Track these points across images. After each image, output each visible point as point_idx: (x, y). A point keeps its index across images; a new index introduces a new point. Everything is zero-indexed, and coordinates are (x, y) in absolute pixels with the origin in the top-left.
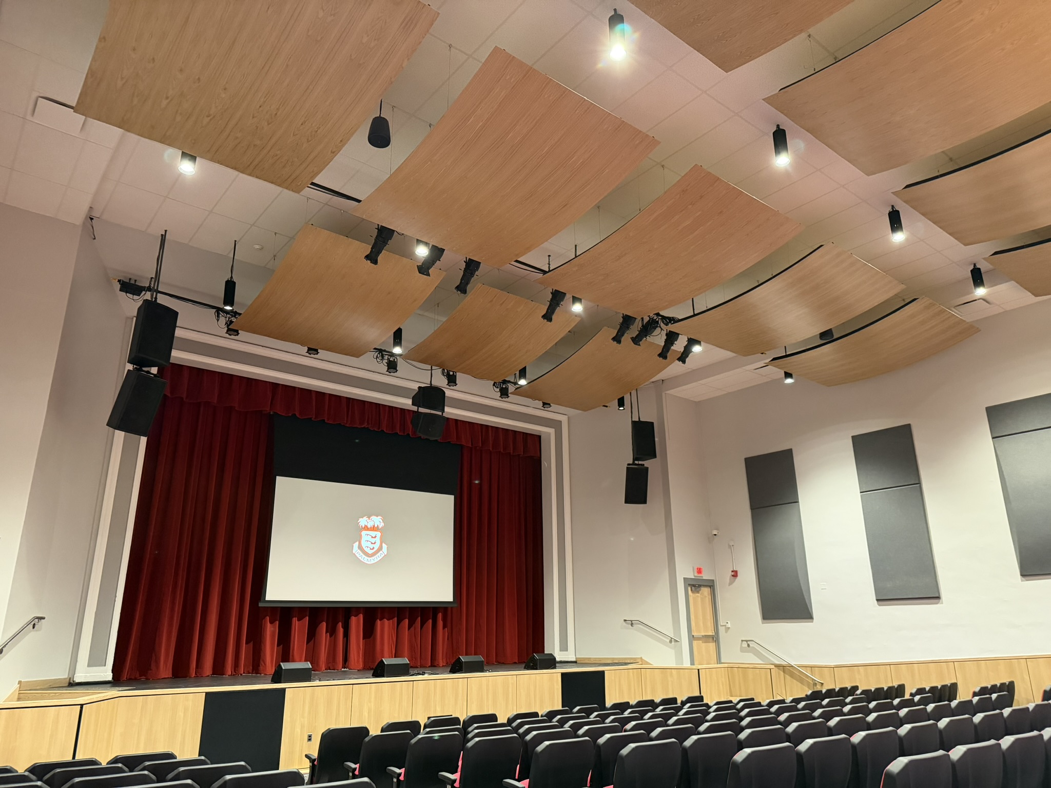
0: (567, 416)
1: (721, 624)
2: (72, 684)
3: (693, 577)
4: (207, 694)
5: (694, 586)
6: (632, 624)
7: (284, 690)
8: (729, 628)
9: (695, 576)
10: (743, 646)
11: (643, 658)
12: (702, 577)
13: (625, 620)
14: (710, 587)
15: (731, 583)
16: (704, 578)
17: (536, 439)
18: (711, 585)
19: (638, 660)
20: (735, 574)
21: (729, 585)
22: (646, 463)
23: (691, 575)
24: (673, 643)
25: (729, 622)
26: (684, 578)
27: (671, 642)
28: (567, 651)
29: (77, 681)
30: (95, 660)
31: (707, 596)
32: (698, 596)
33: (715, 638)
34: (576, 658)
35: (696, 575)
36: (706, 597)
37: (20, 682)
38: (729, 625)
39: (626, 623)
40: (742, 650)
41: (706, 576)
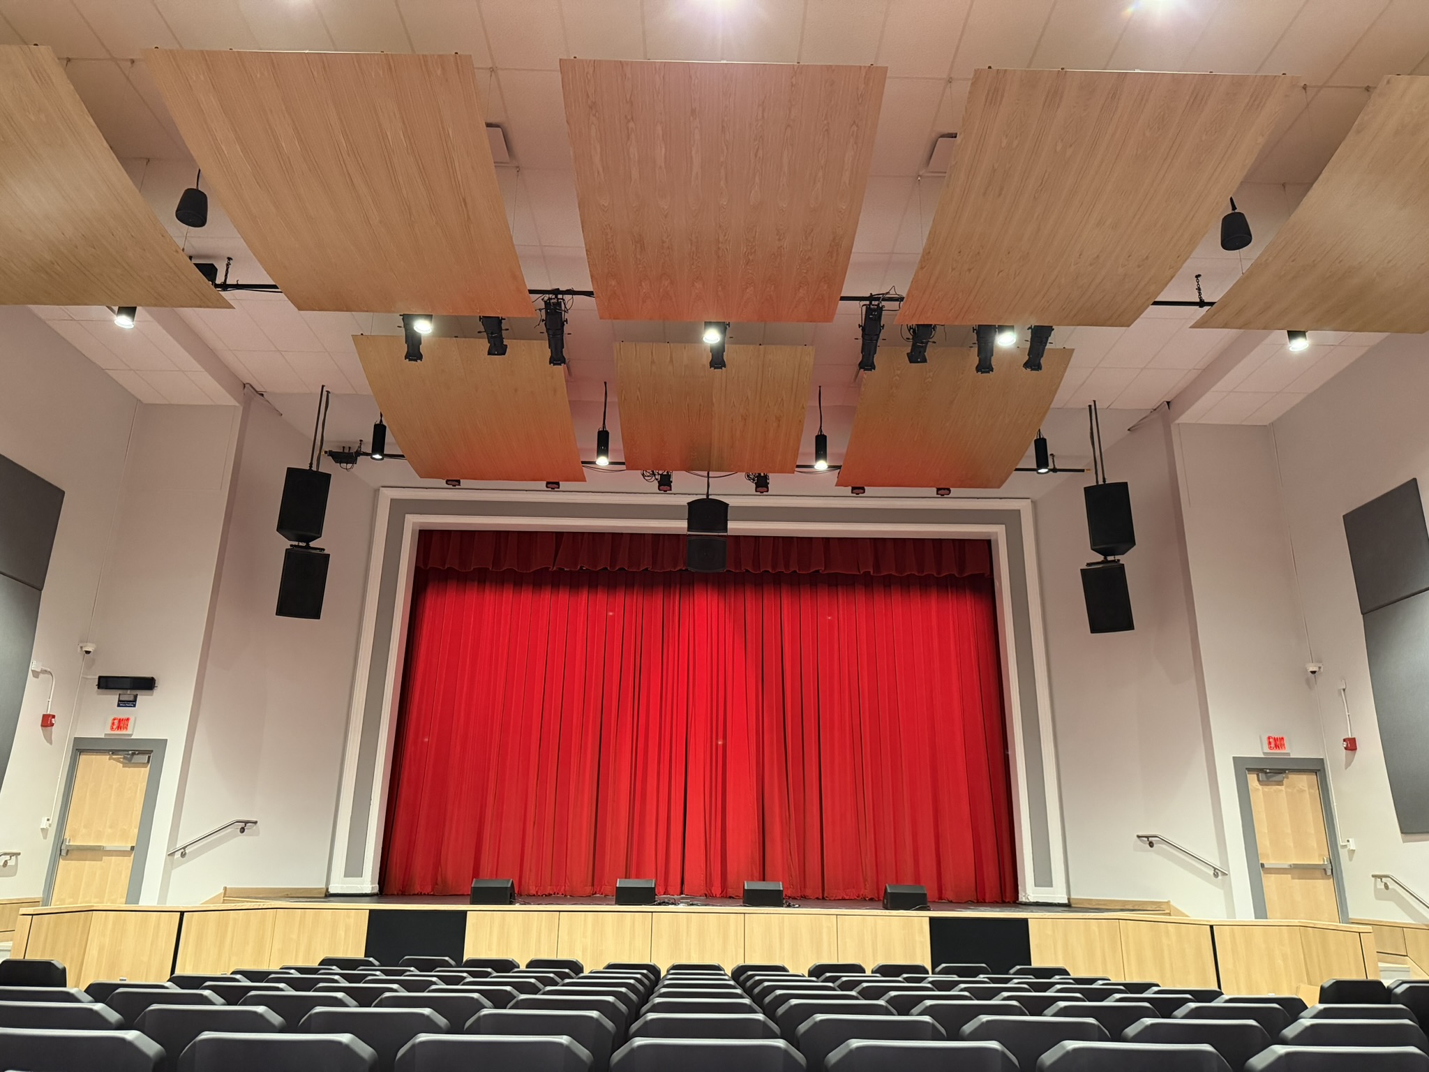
0: (1029, 500)
1: (1341, 844)
2: (329, 896)
3: (1263, 756)
4: (371, 911)
5: (1262, 770)
6: (1151, 845)
7: (464, 913)
8: (1354, 851)
9: (1264, 753)
10: (1378, 887)
11: (1172, 903)
12: (1289, 754)
13: (1139, 837)
14: (1315, 772)
15: (1348, 764)
16: (1291, 757)
17: (985, 547)
18: (1316, 768)
19: (1163, 907)
20: (1351, 745)
21: (1346, 768)
22: (1122, 559)
23: (1256, 750)
24: (1220, 877)
25: (1350, 840)
26: (1234, 758)
27: (1216, 875)
28: (1051, 885)
29: (331, 892)
30: (353, 870)
31: (1306, 789)
32: (1281, 790)
33: (1332, 870)
34: (1069, 899)
35: (1267, 750)
36: (1303, 791)
37: (225, 889)
38: (1352, 846)
39: (1142, 841)
40: (1378, 895)
41: (1296, 750)
